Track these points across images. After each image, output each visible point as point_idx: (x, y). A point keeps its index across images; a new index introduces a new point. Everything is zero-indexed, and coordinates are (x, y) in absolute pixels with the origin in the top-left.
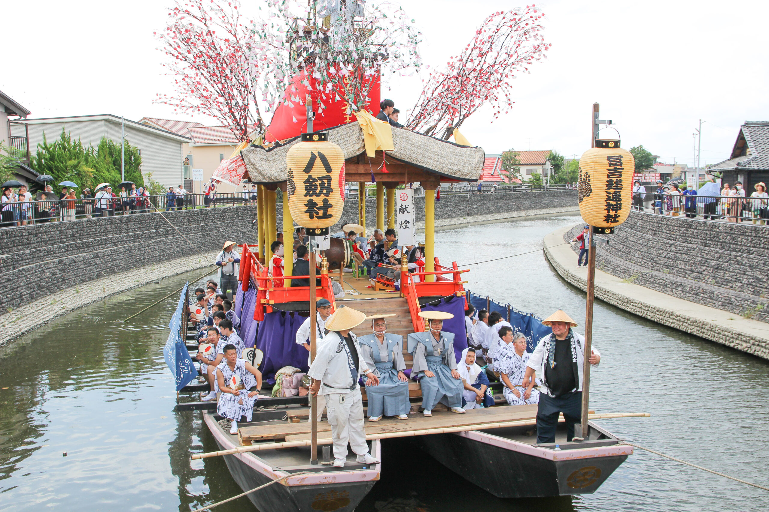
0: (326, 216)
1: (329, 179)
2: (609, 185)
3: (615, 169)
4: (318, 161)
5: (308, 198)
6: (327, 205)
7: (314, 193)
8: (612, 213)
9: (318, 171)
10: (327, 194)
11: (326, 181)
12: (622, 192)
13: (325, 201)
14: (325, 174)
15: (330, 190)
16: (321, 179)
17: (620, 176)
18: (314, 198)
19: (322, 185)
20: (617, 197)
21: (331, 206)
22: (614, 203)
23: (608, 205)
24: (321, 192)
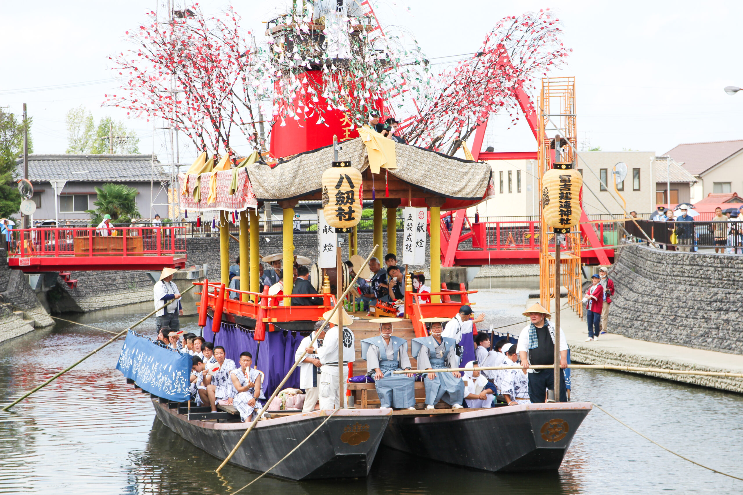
0: (351, 219)
1: (353, 193)
2: (562, 196)
3: (565, 185)
4: (345, 181)
5: (338, 206)
6: (351, 211)
7: (343, 203)
8: (565, 217)
9: (345, 187)
10: (351, 204)
11: (350, 194)
12: (572, 202)
13: (350, 208)
14: (350, 189)
15: (353, 201)
16: (347, 193)
17: (569, 190)
18: (343, 206)
19: (348, 197)
20: (568, 205)
21: (354, 211)
22: (565, 210)
23: (561, 211)
24: (347, 202)
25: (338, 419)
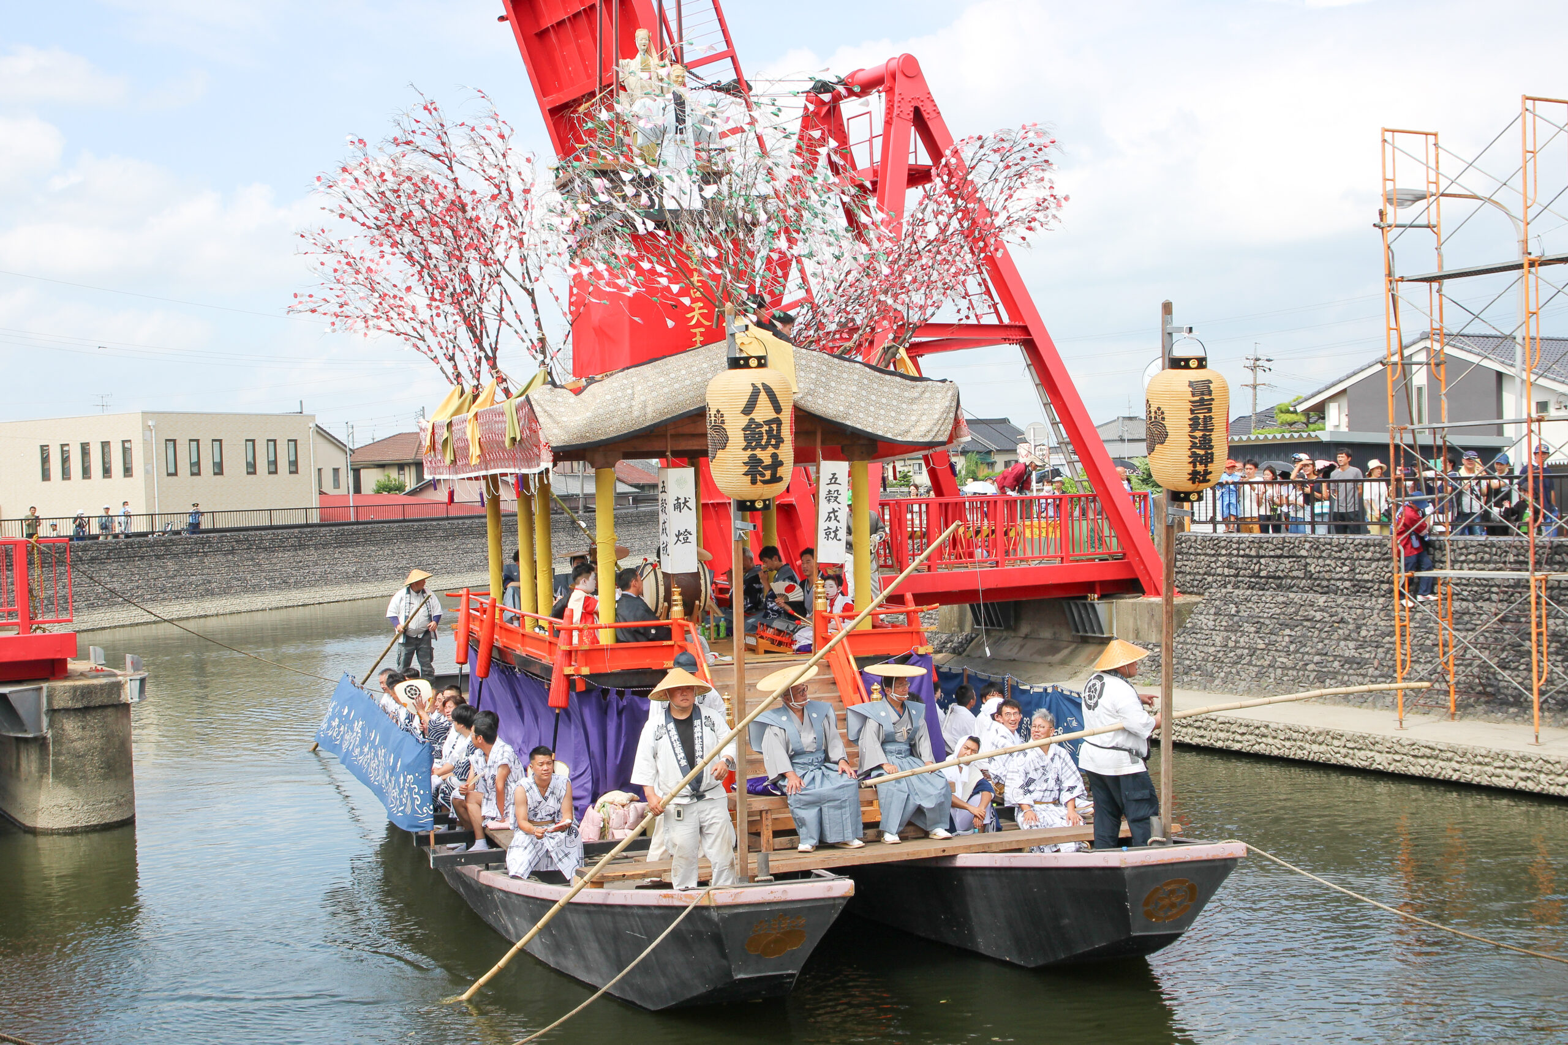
0: (775, 479)
1: (778, 422)
2: (1194, 424)
3: (1202, 401)
4: (763, 397)
5: (749, 452)
6: (776, 463)
7: (759, 445)
8: (1200, 468)
9: (763, 411)
10: (776, 446)
11: (774, 426)
12: (1214, 436)
13: (774, 456)
14: (773, 415)
15: (780, 441)
16: (768, 423)
17: (1210, 410)
18: (759, 453)
19: (769, 432)
20: (1206, 443)
21: (781, 464)
22: (1202, 452)
23: (1194, 455)
24: (768, 443)
25: (740, 911)
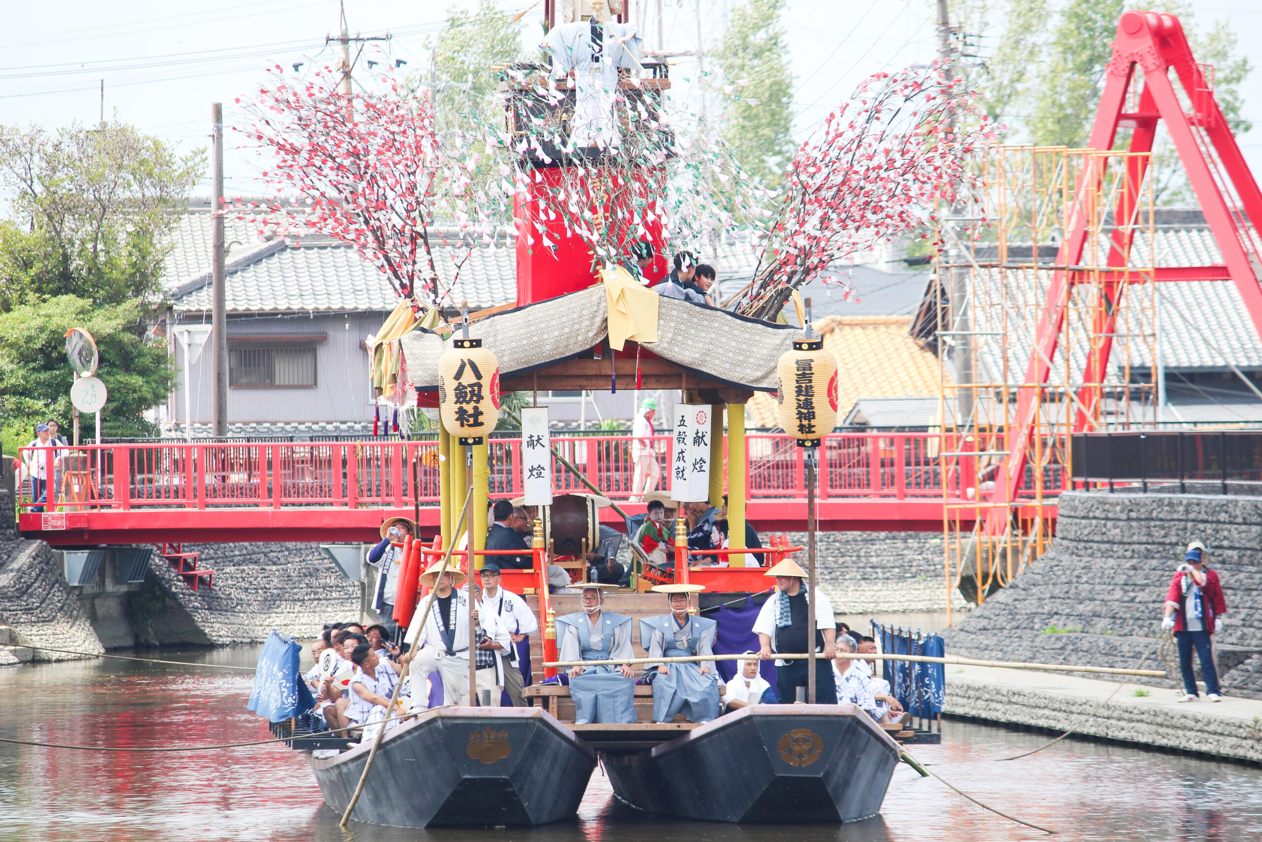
0: (477, 424)
1: (480, 386)
2: (799, 391)
3: (804, 374)
4: (468, 369)
5: (458, 405)
6: (477, 413)
7: (465, 401)
8: (805, 422)
9: (468, 378)
10: (477, 402)
11: (476, 388)
12: (815, 400)
13: (476, 408)
14: (475, 380)
15: (480, 397)
16: (471, 386)
17: (810, 381)
18: (464, 405)
19: (472, 392)
20: (808, 404)
21: (481, 413)
22: (805, 411)
23: (800, 413)
24: (471, 400)
25: (459, 722)
